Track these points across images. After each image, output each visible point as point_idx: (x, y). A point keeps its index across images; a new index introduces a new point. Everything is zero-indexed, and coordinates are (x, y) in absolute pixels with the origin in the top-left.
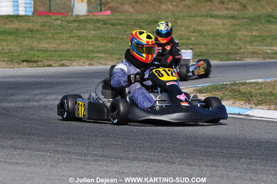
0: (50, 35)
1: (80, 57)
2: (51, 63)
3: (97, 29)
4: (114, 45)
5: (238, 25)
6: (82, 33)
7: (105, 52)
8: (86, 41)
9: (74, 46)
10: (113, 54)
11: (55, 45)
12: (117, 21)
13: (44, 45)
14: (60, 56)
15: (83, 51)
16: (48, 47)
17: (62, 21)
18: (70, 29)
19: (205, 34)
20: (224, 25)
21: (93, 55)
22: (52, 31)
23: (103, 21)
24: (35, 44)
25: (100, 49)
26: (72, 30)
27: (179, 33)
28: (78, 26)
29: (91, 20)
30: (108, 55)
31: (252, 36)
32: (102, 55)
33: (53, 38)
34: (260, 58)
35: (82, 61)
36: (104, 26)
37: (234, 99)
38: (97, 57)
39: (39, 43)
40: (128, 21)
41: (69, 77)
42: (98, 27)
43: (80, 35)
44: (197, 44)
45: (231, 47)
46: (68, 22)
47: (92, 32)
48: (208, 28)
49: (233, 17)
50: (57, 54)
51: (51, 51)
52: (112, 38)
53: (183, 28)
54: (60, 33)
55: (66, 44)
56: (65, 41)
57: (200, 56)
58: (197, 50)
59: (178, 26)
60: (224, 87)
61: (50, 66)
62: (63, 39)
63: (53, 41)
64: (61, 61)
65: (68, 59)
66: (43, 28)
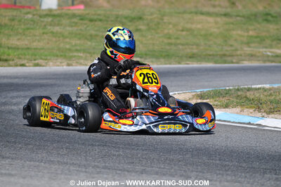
0: (20, 31)
1: (57, 56)
2: (23, 62)
3: (73, 24)
4: (94, 44)
5: (232, 23)
6: (57, 29)
7: (84, 51)
8: (61, 39)
9: (48, 43)
10: (94, 53)
11: (27, 43)
12: (96, 17)
13: (15, 42)
14: (34, 55)
15: (59, 49)
16: (18, 43)
17: (34, 15)
18: (43, 24)
19: (195, 32)
20: (216, 23)
21: (71, 54)
22: (23, 26)
23: (79, 16)
24: (4, 41)
25: (78, 48)
26: (45, 26)
27: (166, 31)
28: (52, 21)
29: (67, 14)
30: (88, 55)
31: (248, 36)
32: (82, 55)
34: (259, 60)
35: (60, 60)
36: (81, 22)
37: (242, 106)
38: (75, 56)
39: (8, 39)
40: (108, 17)
41: (46, 79)
42: (74, 22)
43: (54, 31)
44: (187, 44)
45: (226, 48)
46: (41, 16)
47: (68, 28)
48: (199, 26)
49: (226, 15)
50: (30, 52)
51: (23, 49)
52: (91, 35)
53: (171, 26)
54: (32, 29)
55: (39, 41)
56: (38, 38)
57: (192, 57)
58: (189, 51)
59: (165, 23)
60: (228, 92)
61: (23, 65)
62: (35, 36)
63: (24, 37)
64: (35, 60)
65: (43, 57)
66: (13, 23)
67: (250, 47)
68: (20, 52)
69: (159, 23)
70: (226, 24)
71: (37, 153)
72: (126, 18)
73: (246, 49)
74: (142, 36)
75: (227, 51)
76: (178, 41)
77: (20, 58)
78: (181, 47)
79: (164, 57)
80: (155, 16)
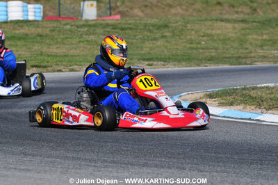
0: (60, 40)
2: (60, 68)
3: (107, 33)
5: (248, 29)
6: (92, 37)
8: (95, 46)
9: (83, 50)
11: (65, 50)
12: (126, 26)
13: (54, 50)
14: (69, 61)
15: (92, 56)
16: (57, 51)
17: (72, 26)
18: (80, 34)
19: (215, 37)
20: (234, 29)
22: (62, 36)
23: (112, 25)
24: (45, 49)
26: (81, 35)
27: (188, 37)
28: (88, 30)
29: (101, 24)
31: (262, 40)
33: (63, 43)
34: (270, 62)
36: (113, 30)
37: (245, 104)
39: (48, 48)
40: (138, 26)
42: (107, 31)
43: (90, 39)
44: (207, 48)
45: (241, 51)
46: (78, 27)
47: (101, 37)
48: (218, 32)
49: (243, 21)
50: (67, 59)
51: (60, 56)
53: (193, 32)
54: (70, 38)
55: (76, 49)
56: (74, 46)
57: (211, 60)
58: (208, 54)
59: (188, 30)
61: (60, 71)
62: (72, 44)
63: (62, 46)
64: (70, 66)
65: (78, 63)
66: (53, 34)
67: (263, 49)
68: (58, 58)
69: (182, 30)
70: (243, 29)
71: (56, 150)
72: (153, 26)
73: (259, 51)
74: (167, 42)
75: (243, 53)
76: (199, 46)
77: (58, 65)
78: (201, 51)
79: (185, 60)
80: (180, 23)
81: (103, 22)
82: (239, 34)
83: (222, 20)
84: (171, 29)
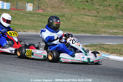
0: (19, 19)
1: (32, 29)
5: (98, 20)
6: (32, 18)
7: (42, 27)
8: (34, 22)
11: (21, 23)
12: (47, 15)
13: (16, 22)
14: (23, 28)
15: (33, 26)
16: (18, 23)
17: (24, 13)
19: (84, 22)
20: (92, 19)
21: (37, 28)
22: (20, 17)
23: (40, 14)
25: (40, 26)
26: (28, 17)
27: (73, 21)
28: (31, 15)
29: (36, 13)
31: (104, 25)
35: (33, 30)
36: (41, 16)
37: (101, 50)
39: (14, 21)
41: (28, 37)
42: (39, 16)
43: (31, 19)
44: (81, 27)
45: (95, 29)
46: (26, 14)
47: (36, 18)
48: (86, 20)
49: (96, 16)
50: (22, 27)
51: (19, 25)
52: (45, 21)
53: (75, 20)
54: (23, 18)
55: (25, 23)
56: (25, 21)
57: (83, 31)
58: (81, 29)
59: (73, 18)
60: (96, 45)
61: (19, 31)
62: (24, 21)
63: (20, 21)
64: (24, 30)
65: (27, 29)
66: (16, 16)
67: (104, 29)
68: (18, 26)
70: (96, 20)
73: (103, 29)
74: (64, 22)
76: (78, 25)
77: (18, 29)
78: (78, 27)
79: (72, 31)
80: (69, 15)
81: (37, 12)
82: (94, 22)
83: (87, 15)
84: (66, 17)
